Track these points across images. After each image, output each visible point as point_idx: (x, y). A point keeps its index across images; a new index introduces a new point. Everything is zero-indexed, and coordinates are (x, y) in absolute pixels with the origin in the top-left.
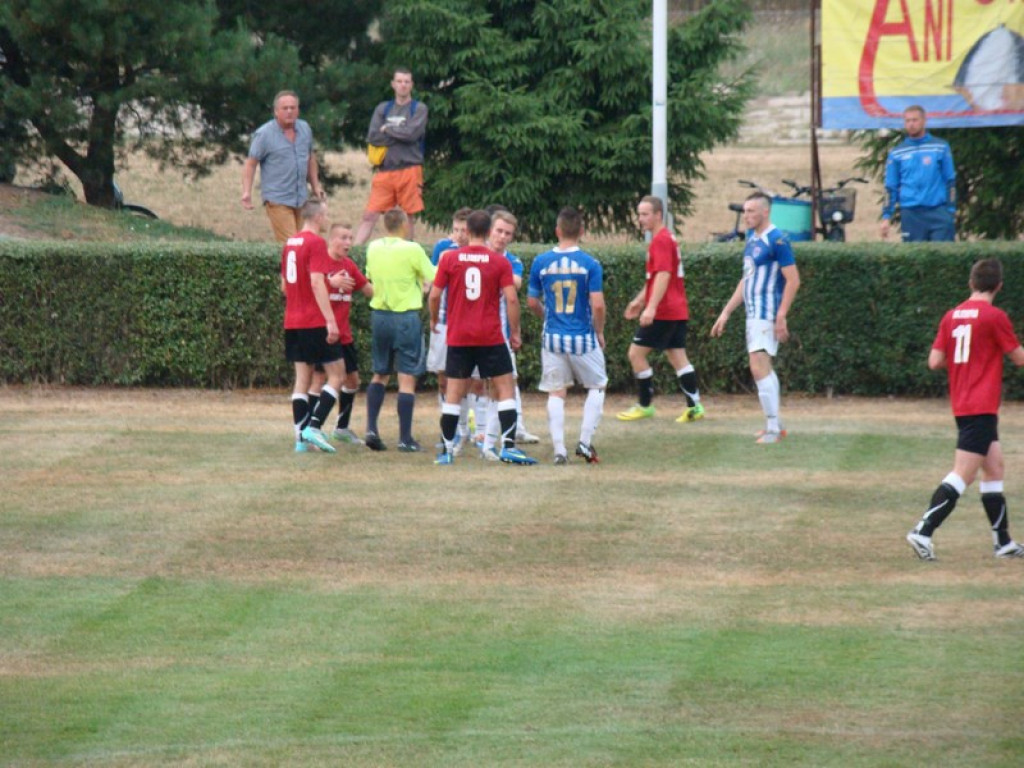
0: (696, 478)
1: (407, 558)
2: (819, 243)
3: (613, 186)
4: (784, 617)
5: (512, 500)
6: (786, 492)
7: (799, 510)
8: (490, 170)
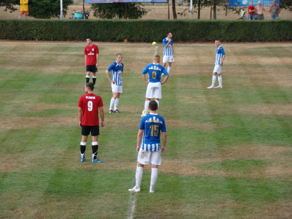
0: (64, 53)
1: (20, 64)
2: (85, 19)
3: (55, 11)
4: (72, 73)
5: (37, 56)
6: (76, 55)
7: (77, 57)
8: (37, 8)
